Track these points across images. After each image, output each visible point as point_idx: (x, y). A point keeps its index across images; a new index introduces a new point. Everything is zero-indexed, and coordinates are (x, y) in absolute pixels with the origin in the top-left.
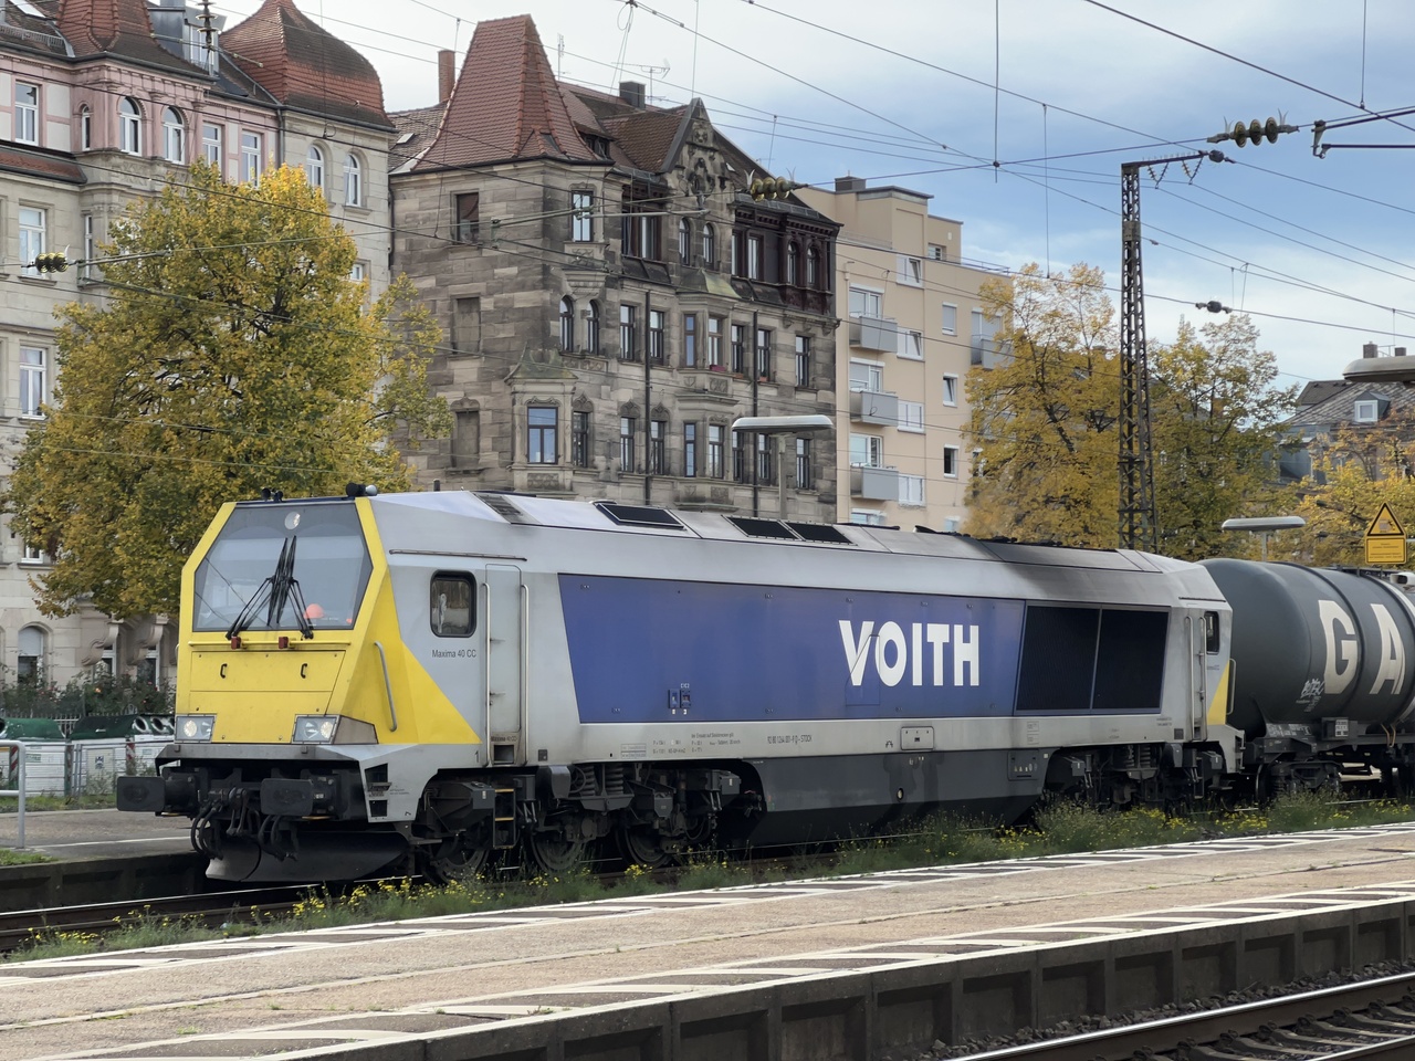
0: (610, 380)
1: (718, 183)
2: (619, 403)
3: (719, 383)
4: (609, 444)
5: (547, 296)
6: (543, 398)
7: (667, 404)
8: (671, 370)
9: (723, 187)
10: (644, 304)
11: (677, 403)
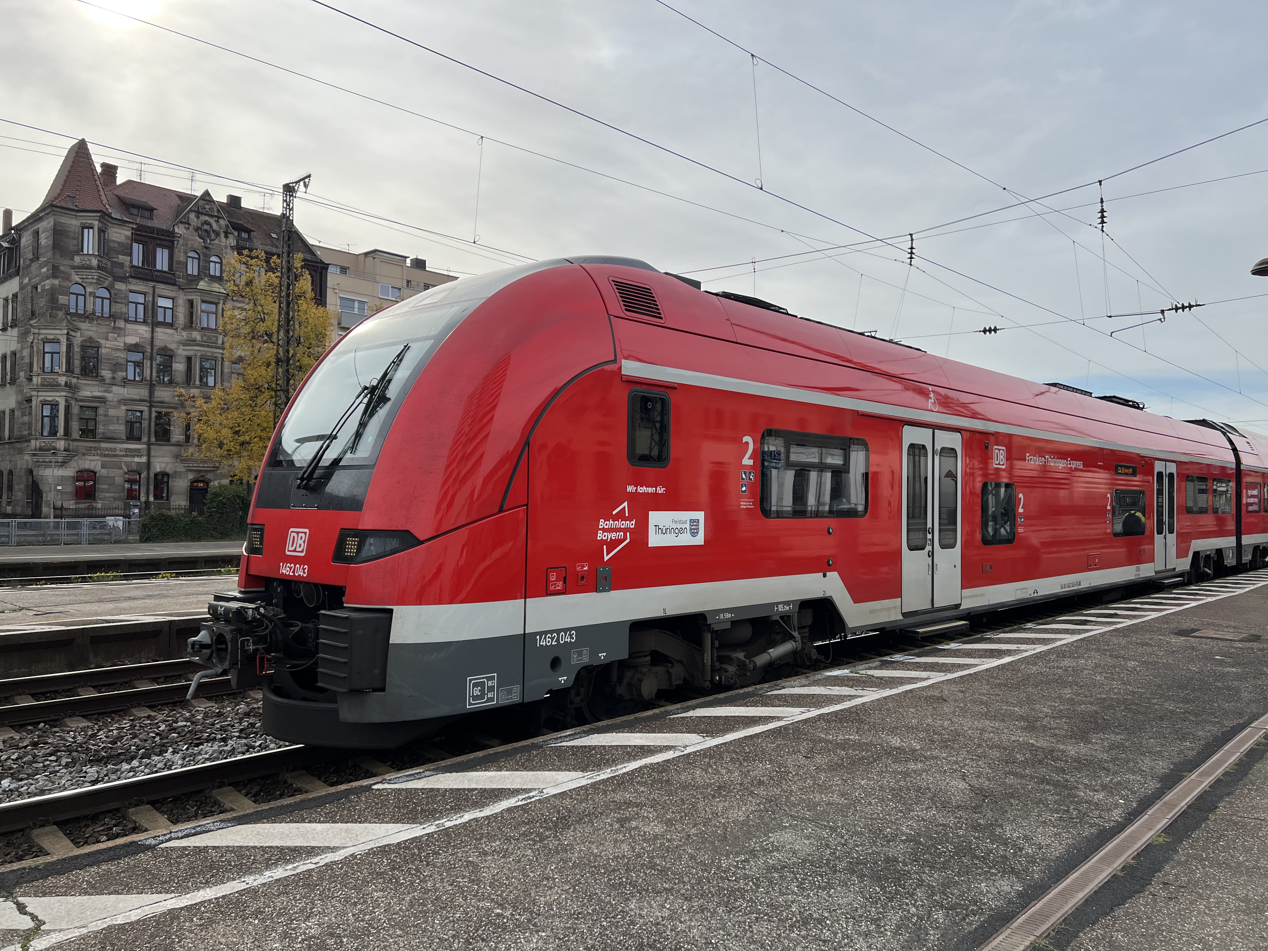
0: (117, 331)
1: (222, 235)
2: (125, 344)
3: (210, 338)
4: (115, 365)
5: (56, 282)
6: (51, 337)
7: (173, 346)
8: (176, 329)
9: (226, 237)
10: (151, 292)
11: (182, 347)
